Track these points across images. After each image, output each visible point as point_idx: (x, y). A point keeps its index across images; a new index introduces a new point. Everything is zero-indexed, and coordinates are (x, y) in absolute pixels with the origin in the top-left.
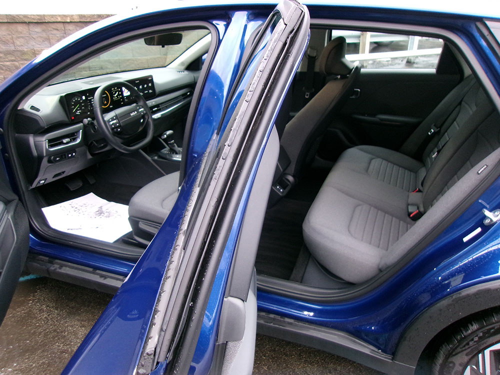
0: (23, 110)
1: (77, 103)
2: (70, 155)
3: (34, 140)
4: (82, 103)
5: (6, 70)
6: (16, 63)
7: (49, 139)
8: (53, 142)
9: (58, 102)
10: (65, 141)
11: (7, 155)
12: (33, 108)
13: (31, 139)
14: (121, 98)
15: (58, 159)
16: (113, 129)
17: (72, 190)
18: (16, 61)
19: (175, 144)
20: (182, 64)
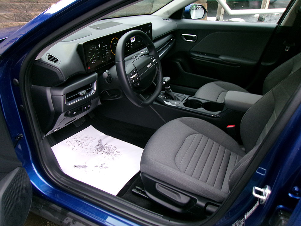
0: (40, 61)
1: (93, 51)
2: (85, 108)
3: (51, 93)
4: (98, 51)
5: (16, 8)
6: (23, 4)
7: (66, 93)
8: (71, 96)
9: (76, 52)
10: (81, 93)
11: (22, 106)
12: (51, 57)
13: (49, 92)
14: (128, 45)
15: (74, 113)
16: (133, 84)
17: (77, 127)
18: (23, 2)
19: (171, 90)
20: (168, 12)
